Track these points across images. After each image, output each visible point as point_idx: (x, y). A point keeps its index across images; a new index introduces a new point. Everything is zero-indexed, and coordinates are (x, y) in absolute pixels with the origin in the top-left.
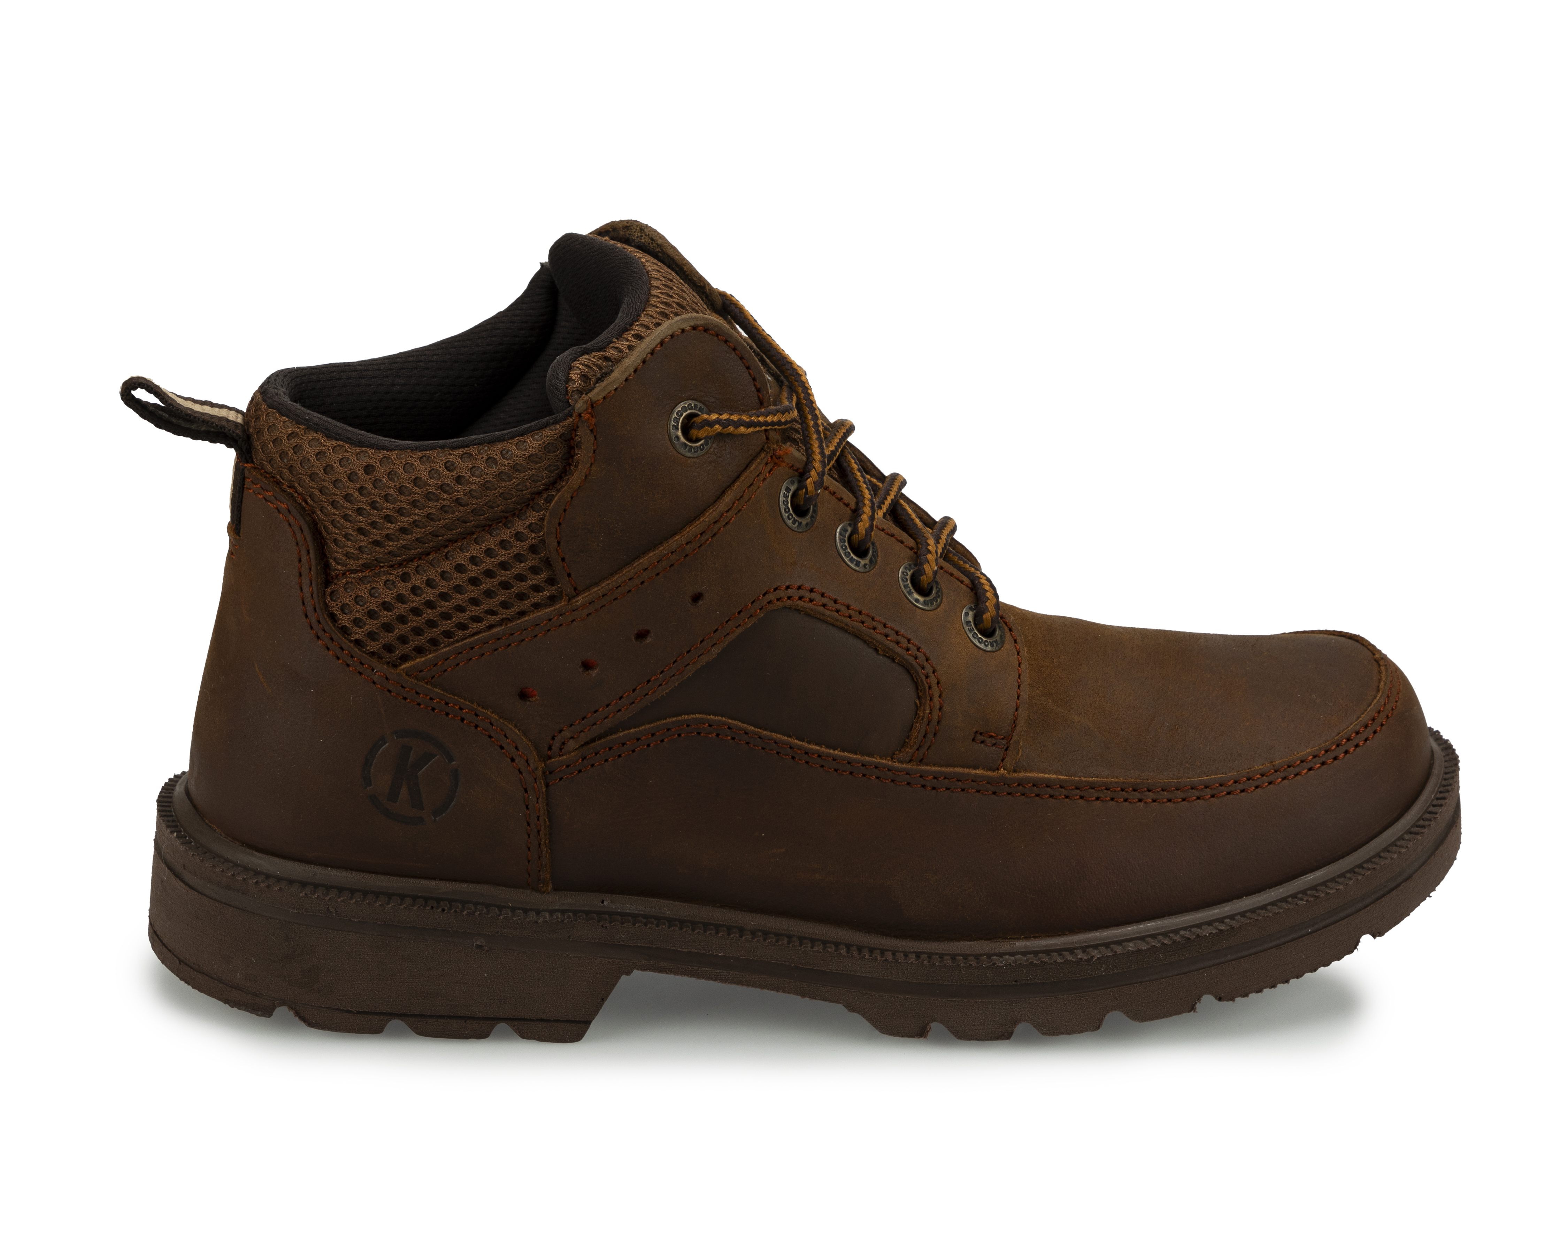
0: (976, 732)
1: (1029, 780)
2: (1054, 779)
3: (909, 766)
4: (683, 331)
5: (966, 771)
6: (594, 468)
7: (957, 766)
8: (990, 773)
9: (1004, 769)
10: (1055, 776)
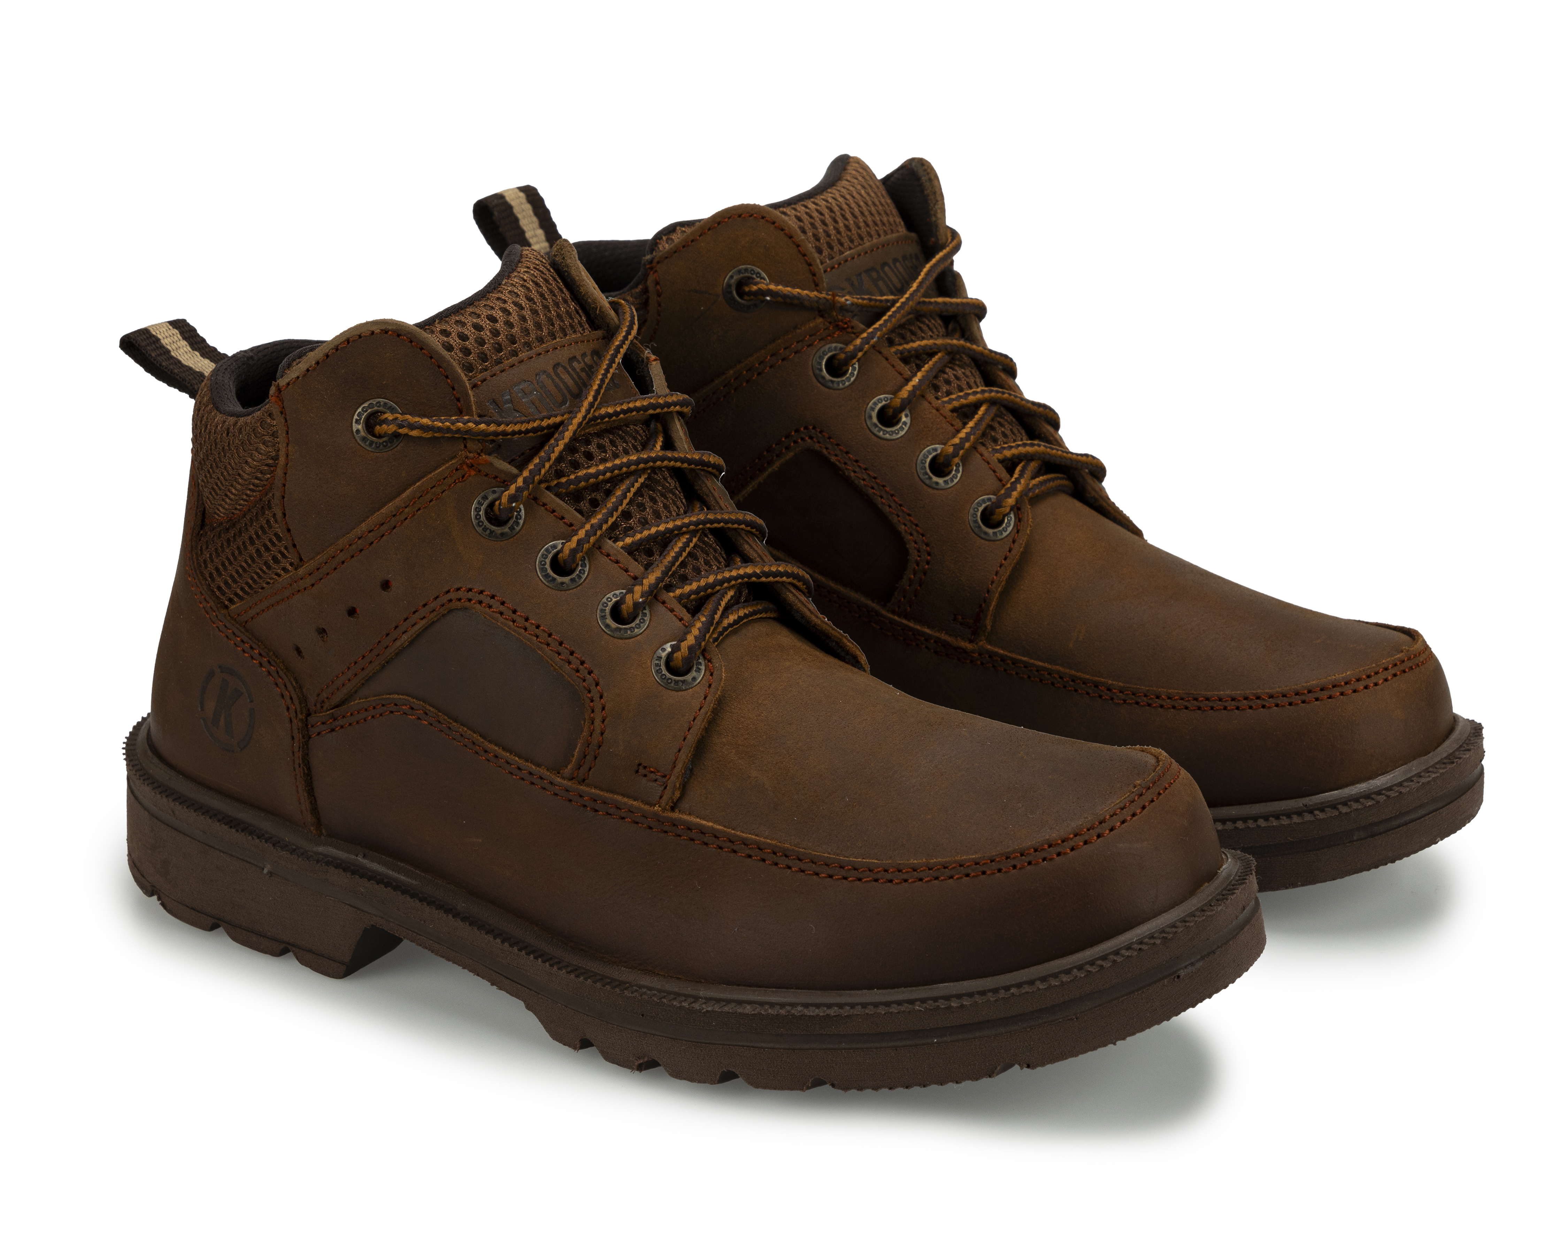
0: (640, 765)
1: (684, 822)
2: (708, 827)
3: (569, 784)
4: (373, 333)
5: (626, 800)
6: (290, 448)
7: (618, 794)
8: (646, 807)
9: (659, 806)
10: (711, 824)
